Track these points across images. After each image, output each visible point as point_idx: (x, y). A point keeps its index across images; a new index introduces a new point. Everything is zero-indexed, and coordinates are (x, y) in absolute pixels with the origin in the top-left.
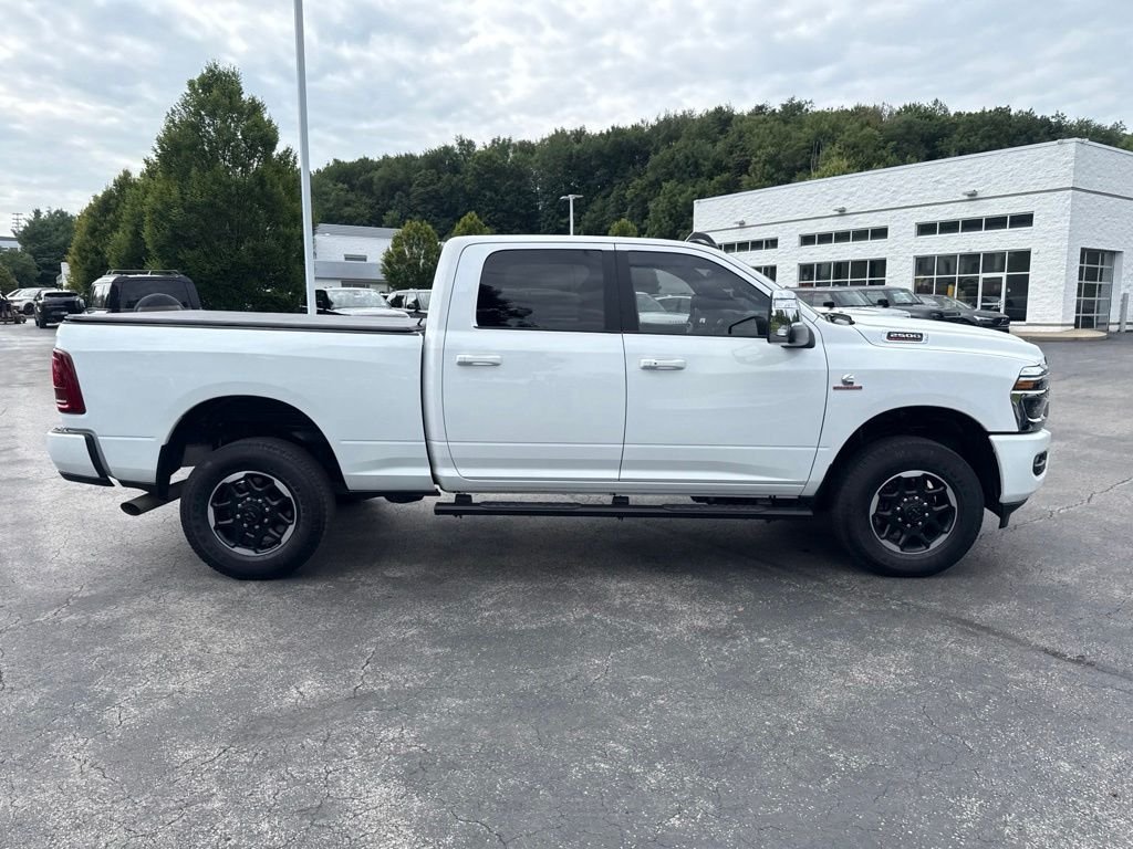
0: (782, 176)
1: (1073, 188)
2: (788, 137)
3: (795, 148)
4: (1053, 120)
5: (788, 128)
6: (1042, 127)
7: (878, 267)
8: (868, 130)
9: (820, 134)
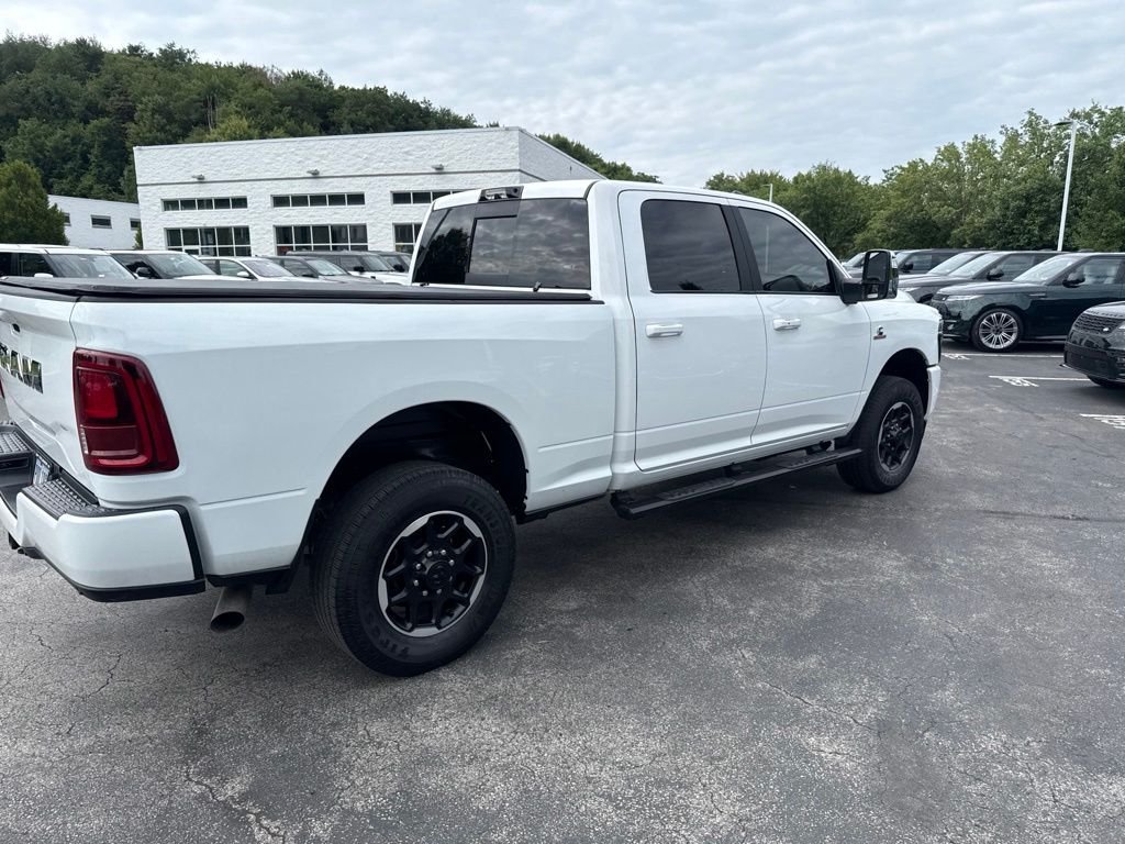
0: (175, 129)
1: (519, 170)
2: (176, 86)
3: (186, 100)
4: (422, 106)
5: (175, 76)
6: (415, 110)
7: (359, 233)
8: (261, 91)
9: (213, 88)
